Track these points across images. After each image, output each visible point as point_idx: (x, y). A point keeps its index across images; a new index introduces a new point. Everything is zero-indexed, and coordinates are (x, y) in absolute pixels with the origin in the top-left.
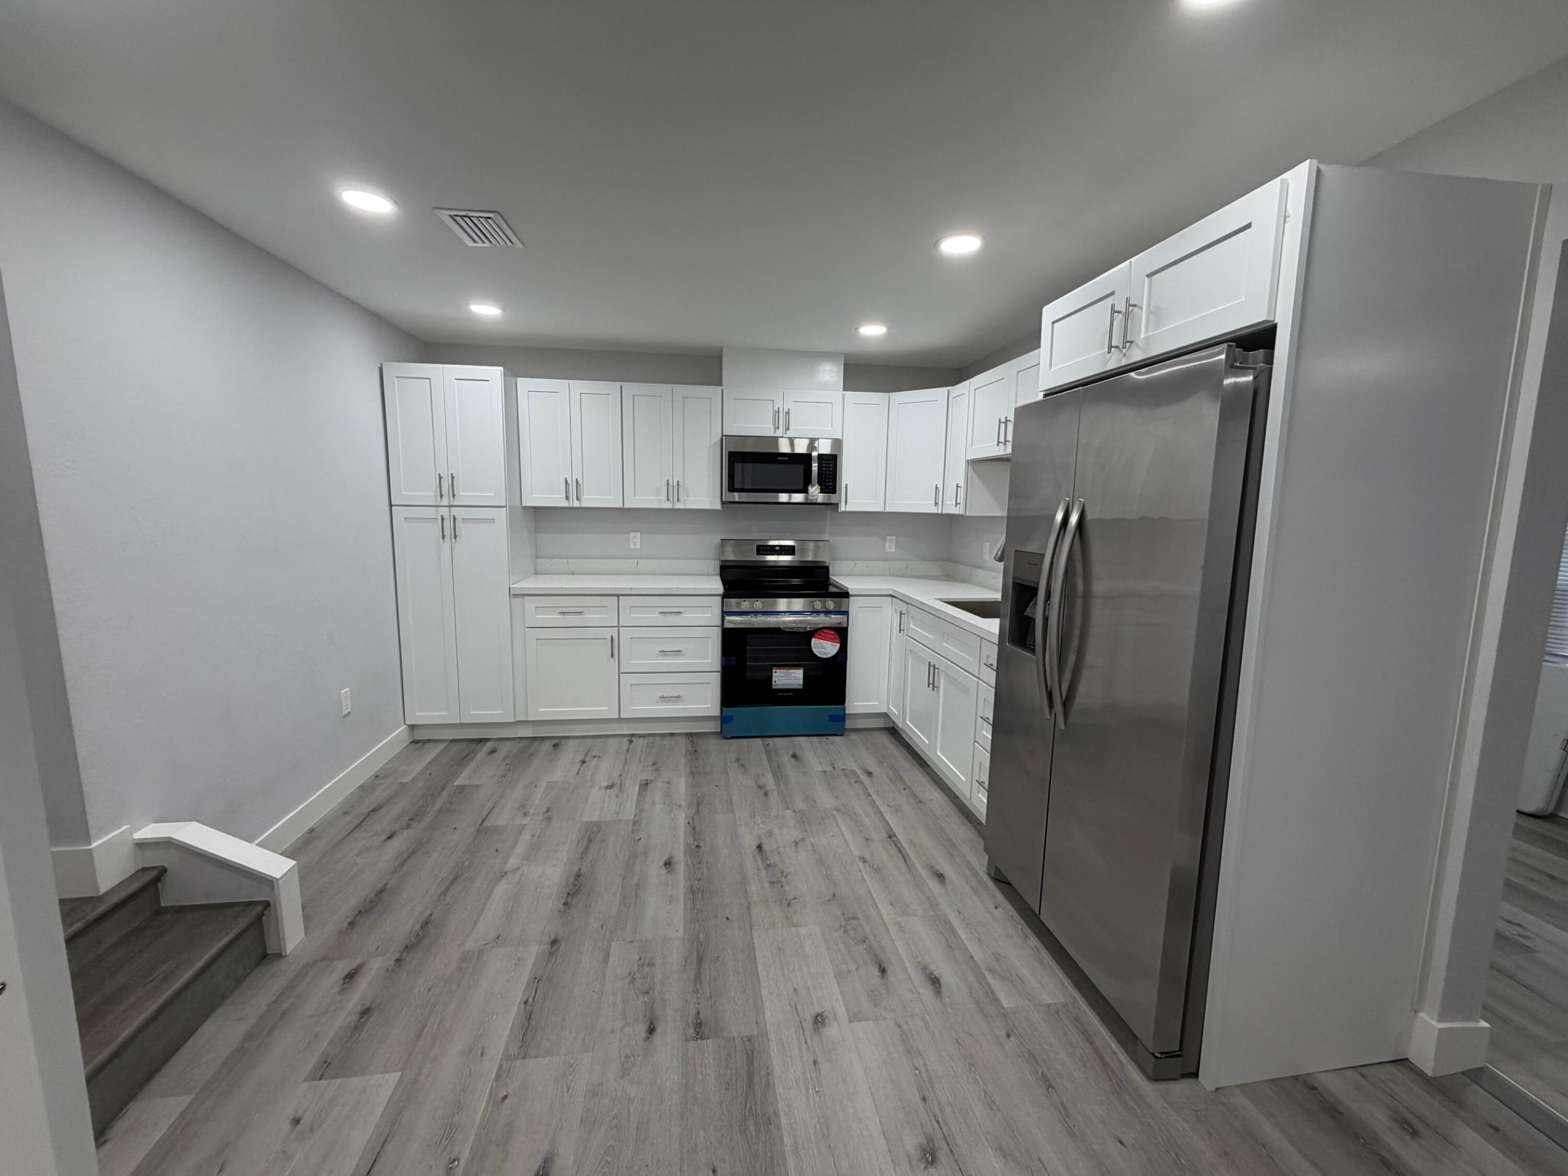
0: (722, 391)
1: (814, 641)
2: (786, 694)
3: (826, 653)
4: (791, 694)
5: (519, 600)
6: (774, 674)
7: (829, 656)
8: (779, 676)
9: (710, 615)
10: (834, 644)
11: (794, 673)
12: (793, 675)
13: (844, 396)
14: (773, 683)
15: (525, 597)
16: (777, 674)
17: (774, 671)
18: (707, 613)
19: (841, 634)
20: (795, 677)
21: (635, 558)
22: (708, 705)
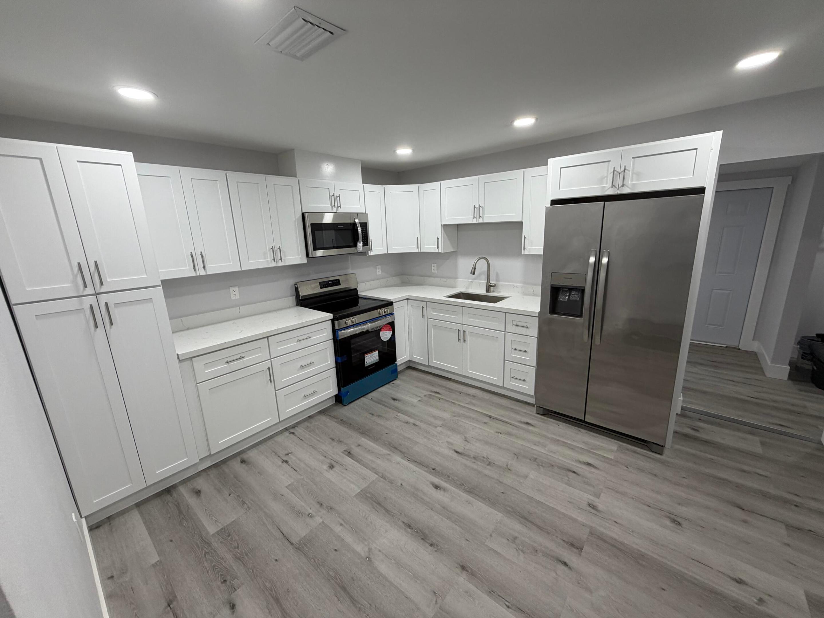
0: (299, 180)
1: (381, 333)
2: (372, 367)
3: (387, 338)
4: (374, 366)
5: (187, 363)
6: (366, 358)
7: (388, 339)
8: (368, 358)
9: (326, 334)
10: (390, 332)
11: (374, 354)
12: (374, 355)
13: (364, 186)
14: (366, 363)
15: (193, 359)
16: (367, 357)
17: (365, 356)
18: (323, 333)
19: (392, 325)
20: (375, 356)
21: (236, 306)
22: (330, 390)
